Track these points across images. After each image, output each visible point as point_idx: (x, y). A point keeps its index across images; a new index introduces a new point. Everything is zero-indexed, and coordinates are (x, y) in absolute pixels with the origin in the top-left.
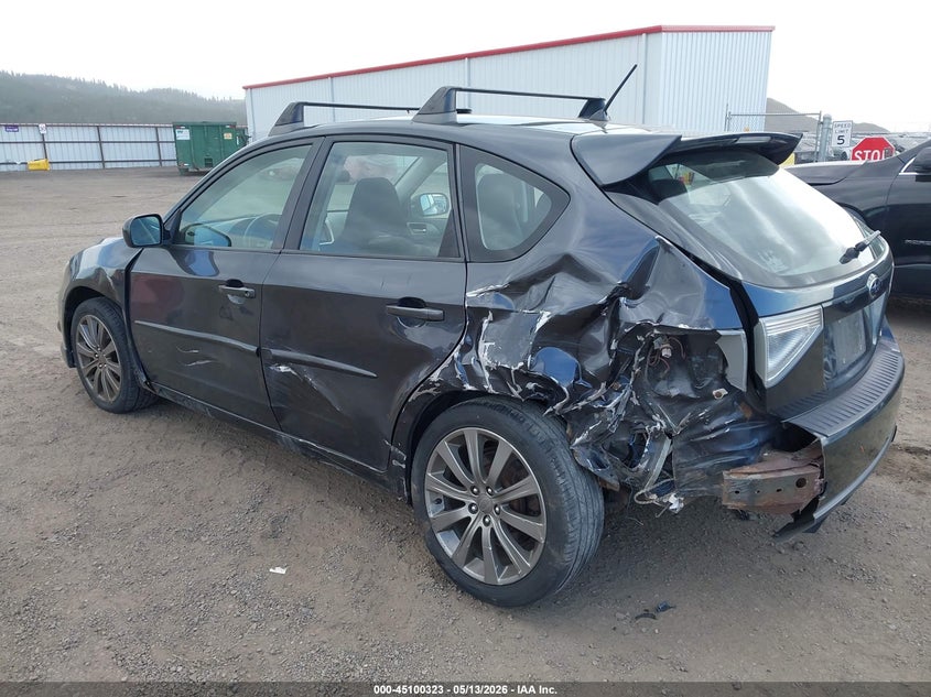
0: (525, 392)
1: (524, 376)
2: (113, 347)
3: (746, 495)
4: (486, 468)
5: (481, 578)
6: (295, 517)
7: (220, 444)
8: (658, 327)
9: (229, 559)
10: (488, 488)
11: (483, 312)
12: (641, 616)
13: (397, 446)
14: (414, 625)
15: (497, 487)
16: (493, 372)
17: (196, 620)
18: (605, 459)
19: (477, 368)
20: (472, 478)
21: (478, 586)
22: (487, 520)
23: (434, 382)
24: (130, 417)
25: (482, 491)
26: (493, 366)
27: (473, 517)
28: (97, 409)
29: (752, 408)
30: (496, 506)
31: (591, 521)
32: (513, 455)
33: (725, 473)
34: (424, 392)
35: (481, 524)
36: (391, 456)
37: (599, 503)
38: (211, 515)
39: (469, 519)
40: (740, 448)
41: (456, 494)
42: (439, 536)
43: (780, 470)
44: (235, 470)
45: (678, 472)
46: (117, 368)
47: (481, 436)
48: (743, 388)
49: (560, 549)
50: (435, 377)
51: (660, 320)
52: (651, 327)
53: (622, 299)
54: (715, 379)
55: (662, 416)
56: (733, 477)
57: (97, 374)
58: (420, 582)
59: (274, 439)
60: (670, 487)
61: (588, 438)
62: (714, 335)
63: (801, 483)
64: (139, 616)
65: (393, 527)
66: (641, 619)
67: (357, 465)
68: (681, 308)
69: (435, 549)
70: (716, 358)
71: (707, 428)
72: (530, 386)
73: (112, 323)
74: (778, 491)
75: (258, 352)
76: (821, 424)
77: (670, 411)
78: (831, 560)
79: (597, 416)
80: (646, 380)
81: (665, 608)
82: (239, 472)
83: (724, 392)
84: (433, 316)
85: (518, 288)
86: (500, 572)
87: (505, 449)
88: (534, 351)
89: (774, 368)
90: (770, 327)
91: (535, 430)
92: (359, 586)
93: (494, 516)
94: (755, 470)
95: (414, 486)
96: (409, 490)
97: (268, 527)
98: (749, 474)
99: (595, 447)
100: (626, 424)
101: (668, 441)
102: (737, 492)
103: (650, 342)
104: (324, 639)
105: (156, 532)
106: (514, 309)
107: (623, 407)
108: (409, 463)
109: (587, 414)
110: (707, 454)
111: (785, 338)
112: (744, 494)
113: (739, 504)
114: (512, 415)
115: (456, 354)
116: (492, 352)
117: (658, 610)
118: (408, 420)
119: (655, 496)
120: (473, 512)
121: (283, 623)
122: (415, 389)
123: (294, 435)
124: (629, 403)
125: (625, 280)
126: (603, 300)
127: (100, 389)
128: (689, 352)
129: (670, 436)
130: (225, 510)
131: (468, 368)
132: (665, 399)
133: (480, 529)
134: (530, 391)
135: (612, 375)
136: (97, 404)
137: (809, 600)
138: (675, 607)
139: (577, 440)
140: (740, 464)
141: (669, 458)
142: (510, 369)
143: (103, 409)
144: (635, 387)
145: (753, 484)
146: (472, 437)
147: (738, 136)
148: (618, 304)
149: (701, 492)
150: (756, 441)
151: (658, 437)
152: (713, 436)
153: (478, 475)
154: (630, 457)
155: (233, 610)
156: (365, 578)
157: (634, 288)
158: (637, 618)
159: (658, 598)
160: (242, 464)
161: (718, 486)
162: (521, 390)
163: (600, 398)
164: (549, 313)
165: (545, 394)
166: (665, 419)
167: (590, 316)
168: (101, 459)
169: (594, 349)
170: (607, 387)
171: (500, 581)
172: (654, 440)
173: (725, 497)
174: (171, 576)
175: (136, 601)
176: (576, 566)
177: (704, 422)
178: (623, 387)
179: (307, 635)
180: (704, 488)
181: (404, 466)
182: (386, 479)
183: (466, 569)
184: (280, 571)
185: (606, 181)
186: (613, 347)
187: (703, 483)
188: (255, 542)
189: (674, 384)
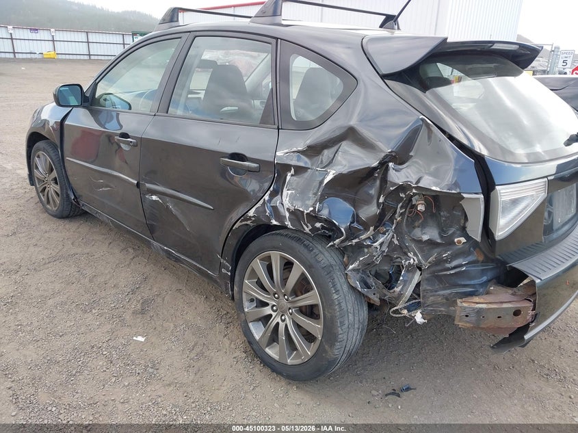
0: (314, 229)
1: (313, 217)
2: (55, 174)
3: (474, 319)
4: (285, 280)
5: (276, 357)
6: (159, 300)
7: (121, 244)
8: (415, 188)
9: (108, 327)
10: (285, 295)
11: (287, 167)
12: (390, 394)
13: (225, 260)
14: (225, 388)
15: (291, 295)
16: (291, 213)
17: (74, 372)
18: (371, 281)
19: (281, 209)
20: (274, 286)
21: (275, 364)
22: (283, 318)
23: (250, 217)
24: (67, 221)
25: (281, 297)
26: (292, 208)
27: (274, 314)
28: (46, 215)
29: (483, 253)
30: (290, 309)
31: (356, 326)
32: (303, 274)
33: (459, 301)
34: (244, 223)
35: (278, 320)
36: (221, 266)
37: (364, 313)
38: (103, 294)
39: (271, 315)
40: (472, 282)
41: (263, 297)
42: (251, 325)
43: (502, 303)
44: (127, 263)
45: (424, 296)
46: (57, 188)
47: (282, 258)
48: (478, 239)
49: (332, 345)
50: (251, 213)
51: (418, 182)
52: (410, 187)
53: (391, 164)
54: (457, 230)
55: (415, 254)
56: (465, 305)
57: (46, 190)
58: (235, 355)
59: (149, 245)
60: (417, 306)
61: (359, 266)
62: (459, 197)
63: (517, 313)
64: (36, 366)
65: (225, 312)
66: (390, 397)
67: (200, 269)
68: (435, 174)
69: (248, 333)
70: (460, 214)
71: (448, 265)
72: (318, 225)
73: (54, 158)
74: (499, 317)
75: (138, 185)
76: (537, 269)
77: (421, 251)
78: (533, 361)
79: (366, 250)
80: (404, 226)
81: (408, 389)
82: (129, 265)
83: (463, 240)
84: (251, 168)
85: (313, 151)
86: (289, 355)
87: (298, 269)
88: (321, 200)
89: (504, 225)
90: (503, 193)
91: (320, 257)
92: (192, 355)
93: (288, 316)
94: (482, 301)
95: (235, 288)
96: (232, 290)
97: (139, 306)
98: (477, 303)
99: (364, 272)
100: (388, 258)
101: (418, 273)
102: (467, 316)
103: (410, 199)
104: (160, 393)
105: (63, 304)
106: (310, 166)
107: (387, 245)
108: (233, 271)
109: (359, 249)
110: (447, 285)
111: (515, 202)
112: (473, 318)
113: (468, 325)
114: (305, 245)
115: (266, 197)
116: (292, 198)
117: (402, 390)
118: (233, 242)
119: (405, 312)
120: (274, 311)
121: (133, 379)
122: (238, 220)
123: (161, 244)
124: (391, 242)
125: (394, 150)
126: (375, 164)
127: (48, 202)
128: (438, 207)
129: (420, 269)
130: (113, 291)
131: (275, 209)
132: (419, 242)
133: (278, 324)
134: (318, 229)
135: (379, 221)
136: (46, 211)
137: (514, 391)
138: (415, 389)
139: (351, 267)
140: (471, 294)
141: (418, 285)
142: (303, 212)
143: (50, 214)
144: (397, 231)
145: (479, 311)
146: (276, 257)
147: (493, 43)
148: (387, 169)
149: (440, 311)
150: (485, 278)
151: (411, 269)
152: (452, 272)
153: (278, 285)
154: (390, 281)
155: (102, 366)
156: (197, 350)
157: (400, 156)
158: (386, 395)
159: (403, 381)
160: (132, 259)
161: (453, 308)
162: (310, 227)
163: (369, 238)
164: (334, 172)
165: (329, 232)
166: (417, 256)
167: (366, 175)
168: (40, 249)
169: (367, 201)
170: (374, 230)
171: (289, 361)
172: (408, 271)
173: (457, 319)
174: (66, 338)
175: (38, 354)
176: (344, 357)
177: (446, 261)
178: (387, 231)
179: (149, 389)
180: (442, 309)
181: (229, 274)
182: (218, 281)
183: (267, 350)
184: (141, 339)
185: (385, 71)
186: (381, 200)
187: (443, 305)
188: (128, 316)
189: (426, 230)
